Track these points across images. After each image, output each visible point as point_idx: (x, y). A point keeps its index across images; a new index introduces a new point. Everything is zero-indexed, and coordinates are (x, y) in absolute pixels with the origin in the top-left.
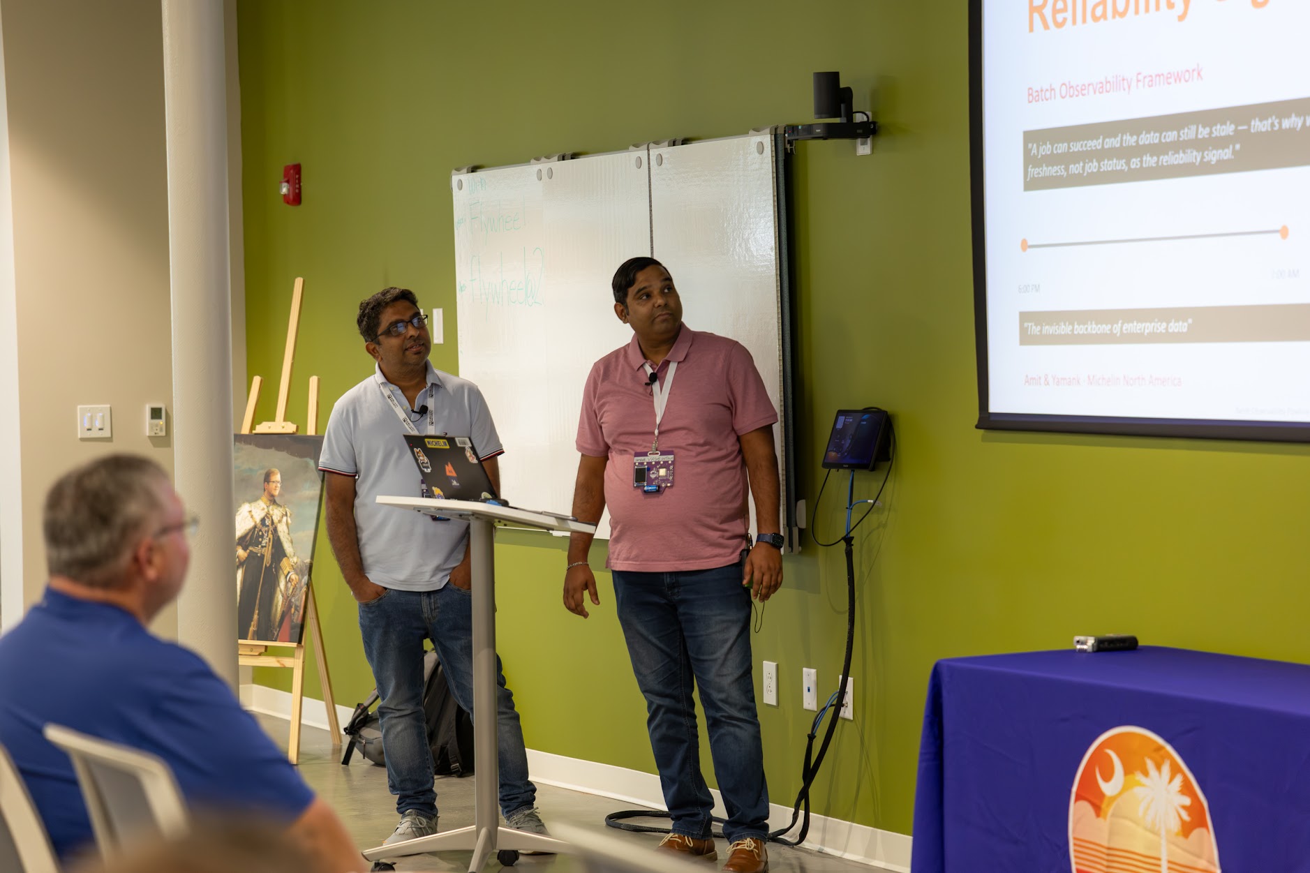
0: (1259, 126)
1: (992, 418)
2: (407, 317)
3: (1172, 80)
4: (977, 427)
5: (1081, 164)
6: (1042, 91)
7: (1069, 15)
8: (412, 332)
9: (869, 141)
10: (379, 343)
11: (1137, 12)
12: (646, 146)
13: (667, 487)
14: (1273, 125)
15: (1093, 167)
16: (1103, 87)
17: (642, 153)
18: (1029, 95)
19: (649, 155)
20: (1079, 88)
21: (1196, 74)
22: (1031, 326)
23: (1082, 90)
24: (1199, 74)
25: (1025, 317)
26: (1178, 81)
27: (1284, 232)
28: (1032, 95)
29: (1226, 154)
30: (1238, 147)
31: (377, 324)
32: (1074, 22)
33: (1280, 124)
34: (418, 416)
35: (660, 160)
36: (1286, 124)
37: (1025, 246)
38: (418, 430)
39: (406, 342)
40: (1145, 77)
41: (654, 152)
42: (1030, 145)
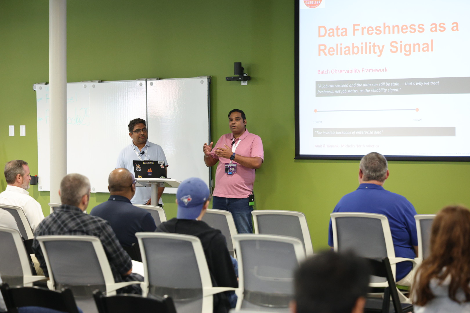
0: (407, 84)
1: (301, 156)
2: (141, 128)
3: (376, 71)
4: (294, 158)
5: (340, 91)
6: (324, 71)
7: (335, 52)
8: (142, 133)
9: (247, 82)
10: (133, 134)
11: (362, 53)
12: (145, 80)
13: (234, 173)
14: (413, 84)
15: (345, 91)
16: (349, 71)
17: (144, 82)
18: (318, 72)
19: (146, 82)
20: (339, 71)
21: (385, 70)
22: (318, 132)
23: (340, 72)
24: (386, 70)
25: (315, 130)
26: (378, 71)
27: (417, 110)
28: (319, 72)
29: (396, 90)
30: (400, 88)
31: (133, 129)
32: (337, 54)
33: (415, 84)
34: (142, 154)
35: (152, 84)
36: (417, 84)
37: (316, 111)
38: (142, 159)
39: (140, 135)
40: (365, 70)
41: (149, 82)
42: (319, 85)
